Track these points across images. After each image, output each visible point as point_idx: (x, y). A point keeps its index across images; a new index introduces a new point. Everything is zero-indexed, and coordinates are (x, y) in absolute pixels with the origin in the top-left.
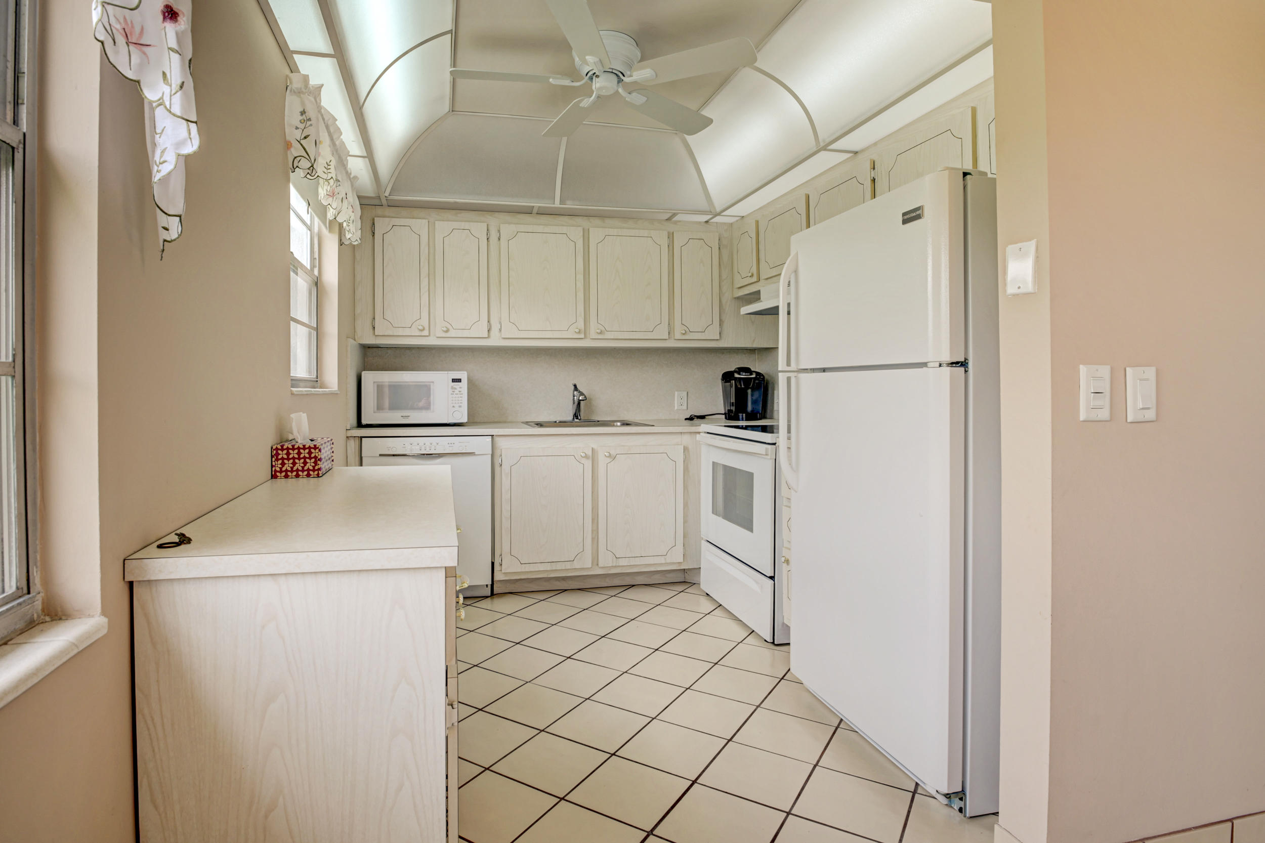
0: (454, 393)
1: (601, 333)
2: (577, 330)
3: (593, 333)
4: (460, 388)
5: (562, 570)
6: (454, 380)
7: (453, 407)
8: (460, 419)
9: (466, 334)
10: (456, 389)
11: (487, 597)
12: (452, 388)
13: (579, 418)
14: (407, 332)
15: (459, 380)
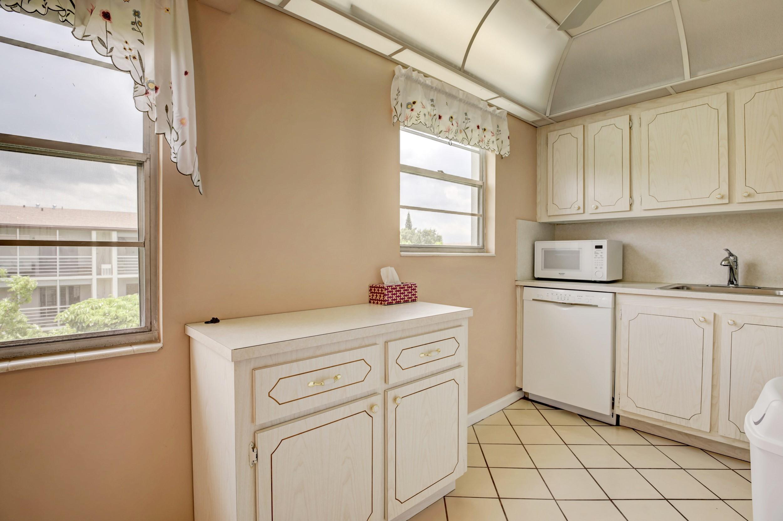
0: (597, 257)
1: (749, 196)
2: (719, 196)
3: (739, 196)
4: (602, 253)
5: (676, 424)
6: (597, 247)
7: (596, 268)
8: (600, 278)
9: (612, 209)
10: (598, 253)
11: (611, 425)
12: (595, 253)
13: (735, 282)
14: (568, 212)
15: (601, 247)
